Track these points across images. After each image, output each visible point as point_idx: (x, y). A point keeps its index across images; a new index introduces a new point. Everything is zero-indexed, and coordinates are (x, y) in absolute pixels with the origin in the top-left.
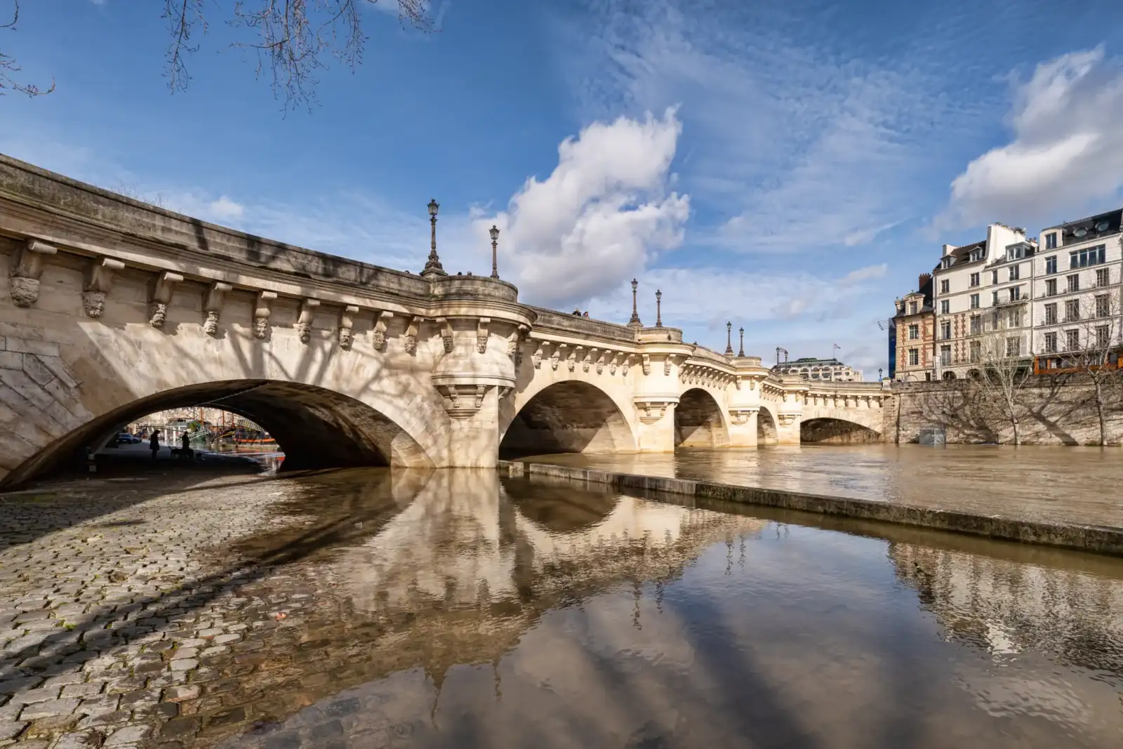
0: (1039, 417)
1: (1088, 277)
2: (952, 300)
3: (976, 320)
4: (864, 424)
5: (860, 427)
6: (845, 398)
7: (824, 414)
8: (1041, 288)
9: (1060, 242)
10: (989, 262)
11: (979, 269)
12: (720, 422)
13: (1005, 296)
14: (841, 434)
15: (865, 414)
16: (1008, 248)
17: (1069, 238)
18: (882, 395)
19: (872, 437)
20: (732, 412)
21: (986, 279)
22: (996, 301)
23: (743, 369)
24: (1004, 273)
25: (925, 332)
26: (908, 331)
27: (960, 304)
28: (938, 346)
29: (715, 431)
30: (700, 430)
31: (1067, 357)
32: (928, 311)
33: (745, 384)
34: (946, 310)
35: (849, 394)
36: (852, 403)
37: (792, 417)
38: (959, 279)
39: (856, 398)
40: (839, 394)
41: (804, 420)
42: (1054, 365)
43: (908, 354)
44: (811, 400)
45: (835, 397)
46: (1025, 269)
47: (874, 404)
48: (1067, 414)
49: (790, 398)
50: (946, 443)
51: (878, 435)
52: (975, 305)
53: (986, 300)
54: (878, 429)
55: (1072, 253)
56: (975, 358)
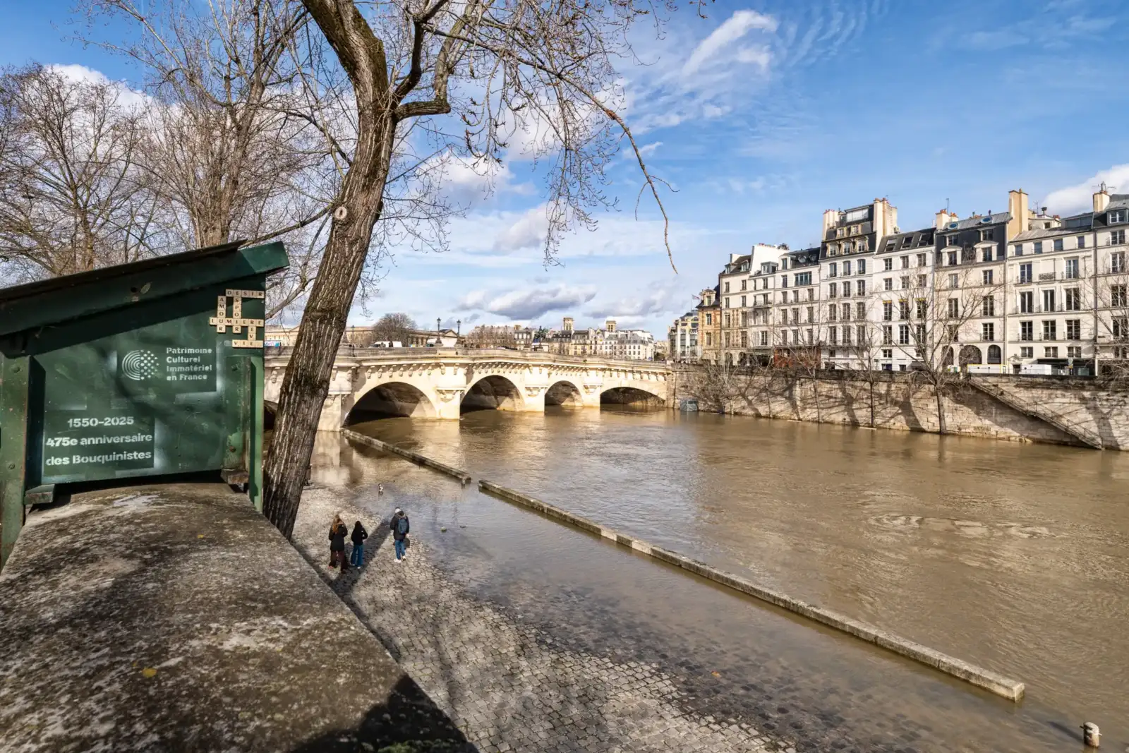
0: (744, 397)
1: (804, 293)
2: (731, 297)
3: (744, 314)
4: (654, 392)
5: (652, 395)
6: (640, 372)
7: (625, 384)
8: (779, 297)
9: (789, 266)
10: (752, 273)
11: (746, 277)
12: (518, 395)
13: (760, 299)
14: (641, 399)
15: (654, 384)
16: (762, 264)
17: (796, 263)
18: (665, 372)
19: (660, 405)
20: (528, 389)
21: (750, 285)
22: (755, 304)
23: (532, 360)
24: (760, 283)
25: (715, 320)
26: (706, 318)
27: (735, 302)
28: (723, 332)
29: (517, 401)
30: (507, 399)
31: (793, 349)
32: (716, 306)
33: (536, 370)
34: (727, 306)
35: (642, 370)
36: (645, 376)
37: (594, 387)
38: (735, 282)
39: (648, 373)
40: (635, 369)
41: (604, 389)
42: (786, 355)
43: (705, 337)
44: (615, 374)
45: (632, 372)
46: (771, 281)
47: (661, 378)
48: (757, 395)
49: (592, 373)
50: (698, 411)
51: (664, 401)
52: (744, 304)
53: (750, 303)
54: (663, 397)
55: (796, 275)
56: (744, 345)
